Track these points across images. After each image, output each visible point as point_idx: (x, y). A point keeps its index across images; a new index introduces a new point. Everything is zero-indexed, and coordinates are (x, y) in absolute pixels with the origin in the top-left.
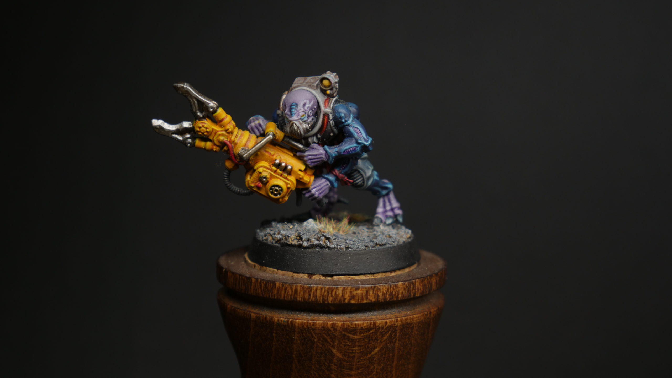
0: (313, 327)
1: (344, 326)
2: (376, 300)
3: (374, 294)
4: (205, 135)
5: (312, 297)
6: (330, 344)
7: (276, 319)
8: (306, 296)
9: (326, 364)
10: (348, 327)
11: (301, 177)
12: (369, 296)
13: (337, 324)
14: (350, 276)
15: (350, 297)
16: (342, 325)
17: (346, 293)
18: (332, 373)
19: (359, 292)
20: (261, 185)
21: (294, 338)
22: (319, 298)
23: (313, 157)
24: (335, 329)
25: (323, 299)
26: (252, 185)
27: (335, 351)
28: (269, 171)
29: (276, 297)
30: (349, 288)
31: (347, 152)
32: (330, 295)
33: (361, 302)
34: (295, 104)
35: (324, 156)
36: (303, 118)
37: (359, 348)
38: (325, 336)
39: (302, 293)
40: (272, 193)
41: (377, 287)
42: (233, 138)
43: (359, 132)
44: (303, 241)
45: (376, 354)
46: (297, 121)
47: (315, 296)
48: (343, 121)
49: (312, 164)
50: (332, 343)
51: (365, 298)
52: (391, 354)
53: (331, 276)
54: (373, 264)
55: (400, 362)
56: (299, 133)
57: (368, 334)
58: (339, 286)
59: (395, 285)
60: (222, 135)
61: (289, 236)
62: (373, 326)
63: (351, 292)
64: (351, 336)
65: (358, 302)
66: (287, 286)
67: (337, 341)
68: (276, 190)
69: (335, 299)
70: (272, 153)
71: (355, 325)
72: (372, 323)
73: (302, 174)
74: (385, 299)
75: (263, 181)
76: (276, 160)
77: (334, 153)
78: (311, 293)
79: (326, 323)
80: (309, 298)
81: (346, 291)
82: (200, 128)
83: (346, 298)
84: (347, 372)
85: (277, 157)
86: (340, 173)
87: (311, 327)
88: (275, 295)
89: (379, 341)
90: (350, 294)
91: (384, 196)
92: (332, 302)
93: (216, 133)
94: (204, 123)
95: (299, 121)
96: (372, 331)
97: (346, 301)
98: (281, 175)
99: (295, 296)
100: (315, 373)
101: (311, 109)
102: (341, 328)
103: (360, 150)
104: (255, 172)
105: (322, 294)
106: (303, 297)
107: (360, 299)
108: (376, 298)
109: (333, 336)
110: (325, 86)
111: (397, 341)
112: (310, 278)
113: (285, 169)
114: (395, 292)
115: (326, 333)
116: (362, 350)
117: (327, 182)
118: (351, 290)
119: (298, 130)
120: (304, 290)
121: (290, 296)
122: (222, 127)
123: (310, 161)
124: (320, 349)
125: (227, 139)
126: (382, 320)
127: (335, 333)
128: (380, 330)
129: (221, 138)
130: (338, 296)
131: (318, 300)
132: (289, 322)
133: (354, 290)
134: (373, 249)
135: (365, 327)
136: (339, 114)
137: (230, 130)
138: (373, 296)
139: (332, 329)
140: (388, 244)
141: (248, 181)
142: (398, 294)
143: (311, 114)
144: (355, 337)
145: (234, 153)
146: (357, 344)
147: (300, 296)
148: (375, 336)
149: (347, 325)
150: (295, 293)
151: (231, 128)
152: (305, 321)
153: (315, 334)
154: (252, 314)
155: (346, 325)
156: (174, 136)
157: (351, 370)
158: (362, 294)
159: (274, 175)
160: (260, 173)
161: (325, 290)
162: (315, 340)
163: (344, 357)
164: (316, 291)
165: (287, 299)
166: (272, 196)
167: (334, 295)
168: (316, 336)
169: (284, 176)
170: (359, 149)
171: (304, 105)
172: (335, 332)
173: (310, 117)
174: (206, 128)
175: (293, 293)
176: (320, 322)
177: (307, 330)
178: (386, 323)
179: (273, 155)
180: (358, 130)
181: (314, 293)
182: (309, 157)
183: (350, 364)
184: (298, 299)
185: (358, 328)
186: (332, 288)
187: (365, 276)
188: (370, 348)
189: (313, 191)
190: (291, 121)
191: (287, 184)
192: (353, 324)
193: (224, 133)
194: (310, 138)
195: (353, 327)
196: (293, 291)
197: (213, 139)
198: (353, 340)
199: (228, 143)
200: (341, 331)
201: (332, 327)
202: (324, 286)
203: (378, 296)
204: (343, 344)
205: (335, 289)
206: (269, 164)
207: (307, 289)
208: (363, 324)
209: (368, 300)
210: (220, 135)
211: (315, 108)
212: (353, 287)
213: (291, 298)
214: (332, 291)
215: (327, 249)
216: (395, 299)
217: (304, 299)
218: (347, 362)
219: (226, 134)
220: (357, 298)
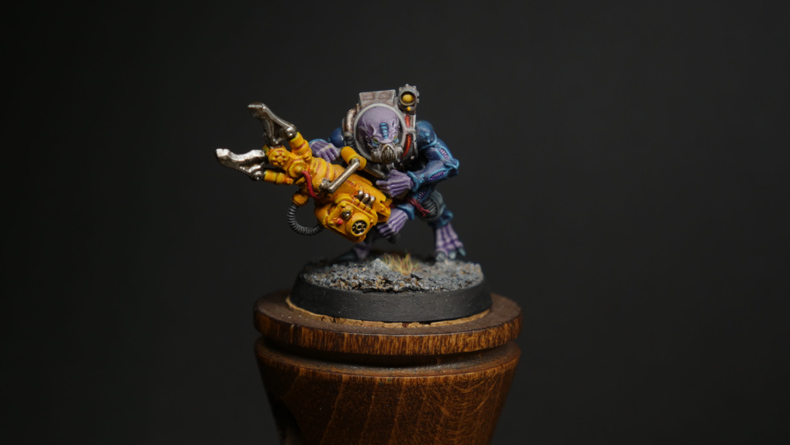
0: (424, 384)
1: (457, 379)
2: (487, 346)
3: (486, 339)
4: (280, 166)
5: (423, 349)
6: (440, 401)
7: (378, 378)
8: (416, 348)
9: (432, 425)
10: (460, 380)
11: (383, 209)
12: (481, 342)
13: (450, 378)
14: (447, 321)
15: (463, 344)
16: (454, 378)
17: (459, 340)
18: (436, 436)
19: (472, 338)
20: (342, 221)
21: (399, 398)
22: (431, 349)
23: (397, 185)
24: (447, 384)
25: (435, 350)
26: (332, 222)
27: (443, 409)
28: (352, 204)
29: (378, 353)
30: (463, 335)
31: (434, 177)
32: (443, 345)
33: (474, 350)
34: (385, 124)
35: (408, 184)
36: (395, 140)
37: (468, 403)
38: (436, 393)
39: (412, 345)
40: (353, 230)
42: (311, 168)
43: (446, 153)
44: (393, 285)
45: (480, 409)
46: (391, 144)
47: (427, 347)
48: (429, 141)
49: (394, 193)
50: (441, 400)
51: (477, 345)
52: (491, 407)
53: (429, 322)
57: (478, 386)
58: (452, 334)
60: (300, 164)
61: (375, 279)
62: (483, 377)
63: (464, 339)
64: (462, 389)
65: (471, 350)
66: (393, 338)
67: (447, 398)
68: (359, 227)
69: (449, 348)
70: (354, 182)
71: (468, 377)
72: (483, 374)
73: (383, 206)
74: (494, 343)
75: (345, 216)
76: (359, 192)
77: (421, 179)
78: (422, 344)
79: (438, 377)
81: (460, 338)
82: (277, 157)
83: (459, 347)
84: (451, 432)
85: (359, 187)
86: (418, 201)
87: (421, 384)
88: (377, 350)
89: (485, 393)
90: (464, 342)
91: (442, 226)
92: (445, 353)
93: (292, 163)
94: (282, 151)
97: (460, 350)
98: (364, 209)
99: (403, 349)
100: (418, 437)
102: (453, 381)
103: (448, 174)
104: (337, 207)
105: (435, 344)
106: (413, 350)
107: (473, 346)
108: (487, 344)
109: (443, 392)
110: (405, 102)
111: (499, 392)
112: (406, 327)
113: (368, 201)
114: (502, 336)
115: (437, 389)
116: (469, 406)
117: (404, 213)
118: (465, 337)
119: (392, 154)
120: (414, 341)
121: (397, 349)
122: (300, 155)
123: (393, 190)
124: (428, 408)
125: (305, 168)
126: (491, 370)
127: (446, 389)
128: (489, 380)
129: (299, 168)
130: (452, 345)
131: (430, 351)
132: (395, 381)
133: (468, 337)
135: (476, 378)
136: (424, 134)
137: (308, 158)
138: (485, 342)
139: (444, 384)
140: (473, 281)
141: (327, 217)
144: (466, 391)
145: (312, 186)
146: (466, 398)
147: (410, 349)
148: (484, 388)
149: (460, 378)
150: (403, 346)
151: (309, 156)
152: (415, 378)
153: (425, 391)
154: (344, 376)
156: (241, 168)
157: (456, 429)
158: (475, 340)
159: (357, 209)
160: (343, 207)
161: (438, 339)
162: (424, 399)
163: (452, 415)
164: (429, 340)
165: (393, 353)
166: (353, 233)
167: (447, 345)
168: (425, 394)
169: (367, 209)
172: (447, 387)
174: (284, 157)
175: (401, 346)
176: (431, 377)
177: (416, 388)
178: (494, 371)
179: (355, 186)
180: (444, 151)
181: (425, 343)
182: (392, 185)
183: (456, 422)
184: (407, 352)
185: (470, 380)
186: (445, 336)
188: (477, 402)
189: (390, 226)
190: (384, 144)
191: (370, 219)
192: (465, 376)
193: (302, 161)
195: (466, 380)
196: (401, 343)
197: (288, 169)
198: (463, 394)
199: (307, 174)
200: (453, 385)
201: (444, 381)
202: (437, 335)
203: (489, 341)
204: (453, 400)
205: (449, 337)
206: (350, 196)
207: (417, 339)
208: (475, 375)
209: (480, 347)
210: (297, 164)
212: (466, 333)
213: (398, 352)
214: (445, 340)
215: (421, 292)
216: (502, 343)
217: (414, 352)
218: (453, 421)
219: (305, 163)
220: (470, 346)
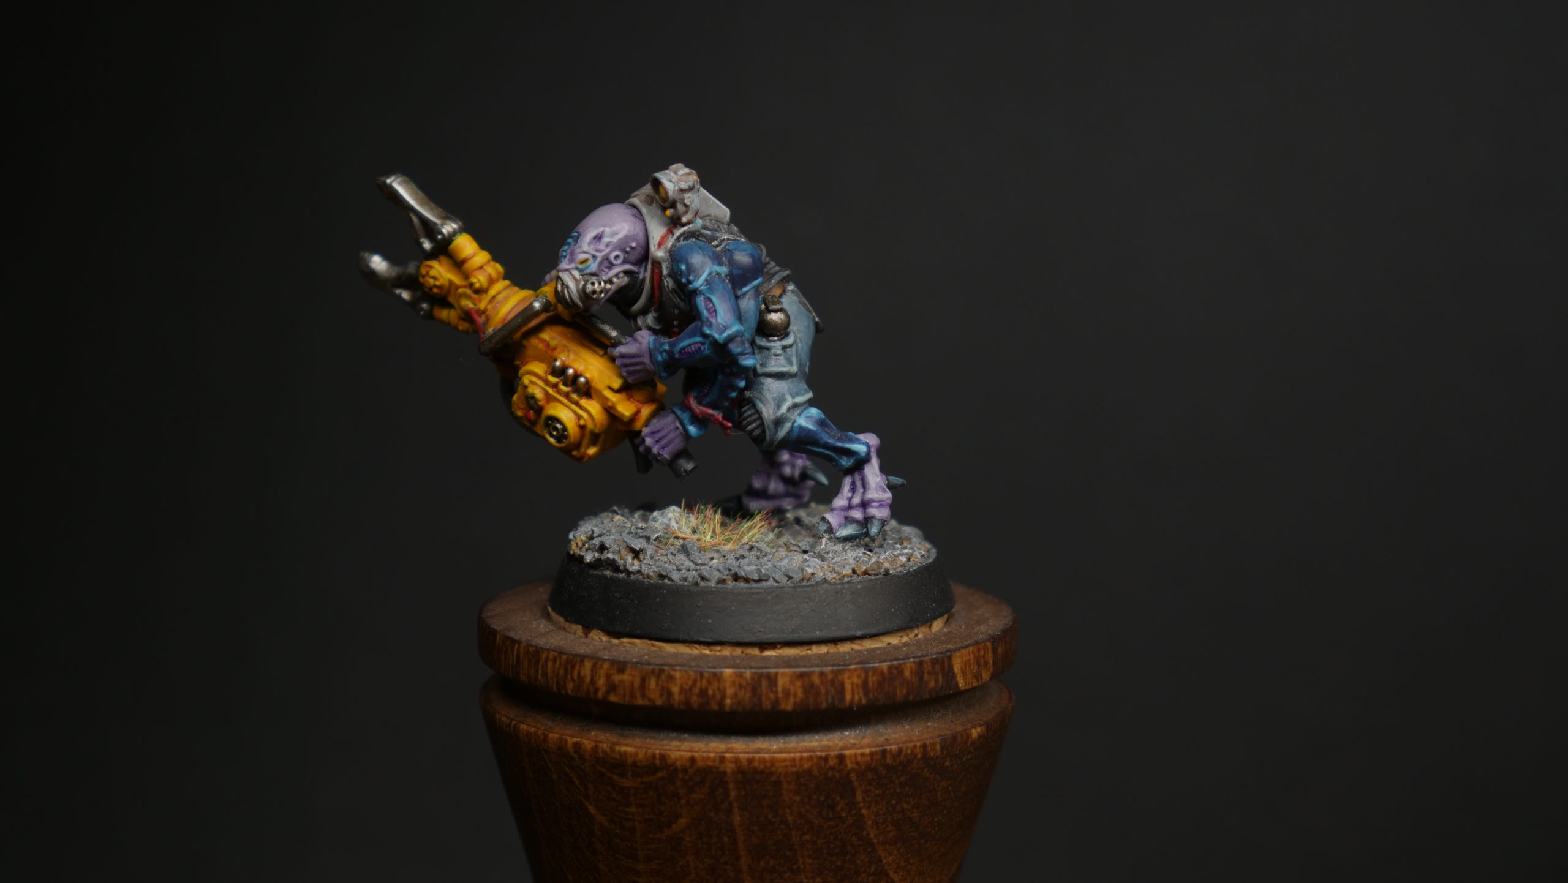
0: (545, 745)
1: (597, 753)
2: (664, 702)
3: (660, 688)
4: (436, 294)
5: (540, 677)
8: (532, 673)
9: (584, 836)
10: (605, 756)
11: (612, 404)
12: (649, 690)
13: (584, 747)
14: (653, 642)
15: (607, 686)
16: (592, 749)
17: (598, 676)
18: (599, 861)
19: (626, 678)
20: (531, 414)
21: (524, 764)
22: (552, 681)
23: (633, 360)
25: (558, 684)
26: (519, 413)
27: (592, 810)
28: (541, 383)
31: (685, 353)
32: (569, 677)
33: (631, 703)
34: (577, 235)
35: (646, 360)
36: (580, 266)
37: (640, 810)
40: (551, 434)
41: (666, 673)
42: (482, 305)
43: (713, 309)
45: (683, 831)
46: (567, 273)
47: (545, 674)
48: (686, 281)
49: (633, 375)
50: (583, 790)
51: (638, 694)
52: (726, 839)
53: (623, 636)
54: (710, 621)
55: (762, 864)
56: (569, 300)
57: (651, 779)
59: (715, 674)
60: (465, 295)
62: (661, 764)
63: (608, 677)
64: (616, 777)
65: (625, 700)
67: (591, 786)
68: (556, 429)
69: (579, 687)
70: (553, 343)
71: (620, 753)
72: (657, 756)
73: (613, 397)
74: (687, 703)
75: (534, 405)
76: (557, 360)
78: (538, 667)
79: (564, 740)
80: (536, 678)
81: (599, 673)
82: (423, 276)
83: (599, 688)
84: (627, 862)
85: (560, 352)
86: (700, 403)
87: (542, 745)
89: (683, 801)
90: (607, 680)
91: (850, 471)
92: (574, 694)
93: (456, 291)
94: (434, 267)
95: (571, 274)
96: (660, 774)
97: (600, 695)
98: (566, 396)
99: (517, 669)
101: (622, 246)
102: (591, 755)
103: (710, 351)
104: (521, 386)
105: (557, 673)
106: (528, 674)
107: (628, 694)
108: (665, 697)
109: (581, 773)
110: (662, 199)
111: (736, 810)
112: (587, 636)
113: (574, 382)
114: (714, 691)
115: (567, 762)
116: (647, 817)
117: (675, 422)
118: (609, 672)
119: (564, 294)
121: (511, 667)
122: (466, 278)
123: (627, 368)
124: (566, 799)
125: (474, 305)
126: (683, 753)
127: (584, 767)
128: (680, 775)
129: (465, 303)
130: (584, 681)
131: (551, 685)
133: (615, 672)
134: (720, 586)
135: (641, 761)
136: (677, 264)
137: (477, 285)
138: (658, 693)
139: (576, 756)
140: (774, 579)
141: (515, 405)
142: (724, 697)
143: (619, 261)
144: (626, 783)
145: (483, 337)
146: (632, 799)
147: (523, 671)
148: (672, 788)
149: (603, 751)
151: (479, 281)
152: (533, 730)
153: (551, 761)
155: (600, 751)
156: (397, 291)
157: (635, 859)
158: (632, 684)
159: (550, 394)
160: (528, 387)
161: (560, 663)
162: (554, 777)
163: (613, 826)
164: (546, 662)
165: (508, 673)
167: (575, 677)
168: (552, 766)
169: (571, 398)
170: (708, 349)
171: (598, 238)
172: (583, 764)
173: (614, 267)
175: (515, 663)
176: (555, 736)
177: (537, 750)
178: (693, 759)
179: (554, 348)
180: (711, 305)
181: (542, 666)
182: (626, 358)
183: (630, 845)
184: (522, 677)
185: (627, 762)
186: (572, 660)
187: (688, 646)
188: (665, 814)
189: (649, 442)
191: (579, 417)
192: (615, 752)
193: (468, 290)
194: (642, 317)
195: (617, 759)
197: (454, 303)
198: (621, 788)
199: (476, 314)
200: (594, 763)
201: (575, 750)
203: (670, 693)
204: (604, 795)
205: (578, 664)
206: (543, 367)
207: (533, 656)
208: (636, 754)
209: (646, 699)
210: (461, 295)
211: (632, 248)
214: (573, 667)
215: (623, 575)
216: (715, 707)
218: (622, 840)
219: (473, 294)
220: (622, 692)
